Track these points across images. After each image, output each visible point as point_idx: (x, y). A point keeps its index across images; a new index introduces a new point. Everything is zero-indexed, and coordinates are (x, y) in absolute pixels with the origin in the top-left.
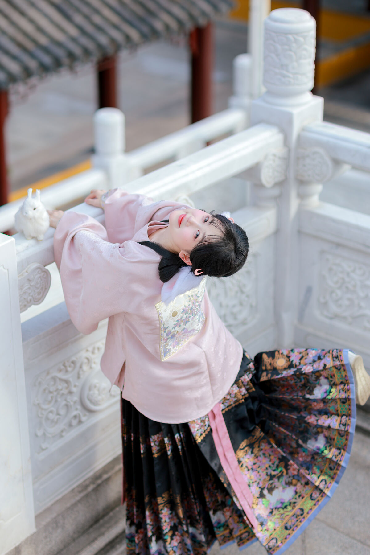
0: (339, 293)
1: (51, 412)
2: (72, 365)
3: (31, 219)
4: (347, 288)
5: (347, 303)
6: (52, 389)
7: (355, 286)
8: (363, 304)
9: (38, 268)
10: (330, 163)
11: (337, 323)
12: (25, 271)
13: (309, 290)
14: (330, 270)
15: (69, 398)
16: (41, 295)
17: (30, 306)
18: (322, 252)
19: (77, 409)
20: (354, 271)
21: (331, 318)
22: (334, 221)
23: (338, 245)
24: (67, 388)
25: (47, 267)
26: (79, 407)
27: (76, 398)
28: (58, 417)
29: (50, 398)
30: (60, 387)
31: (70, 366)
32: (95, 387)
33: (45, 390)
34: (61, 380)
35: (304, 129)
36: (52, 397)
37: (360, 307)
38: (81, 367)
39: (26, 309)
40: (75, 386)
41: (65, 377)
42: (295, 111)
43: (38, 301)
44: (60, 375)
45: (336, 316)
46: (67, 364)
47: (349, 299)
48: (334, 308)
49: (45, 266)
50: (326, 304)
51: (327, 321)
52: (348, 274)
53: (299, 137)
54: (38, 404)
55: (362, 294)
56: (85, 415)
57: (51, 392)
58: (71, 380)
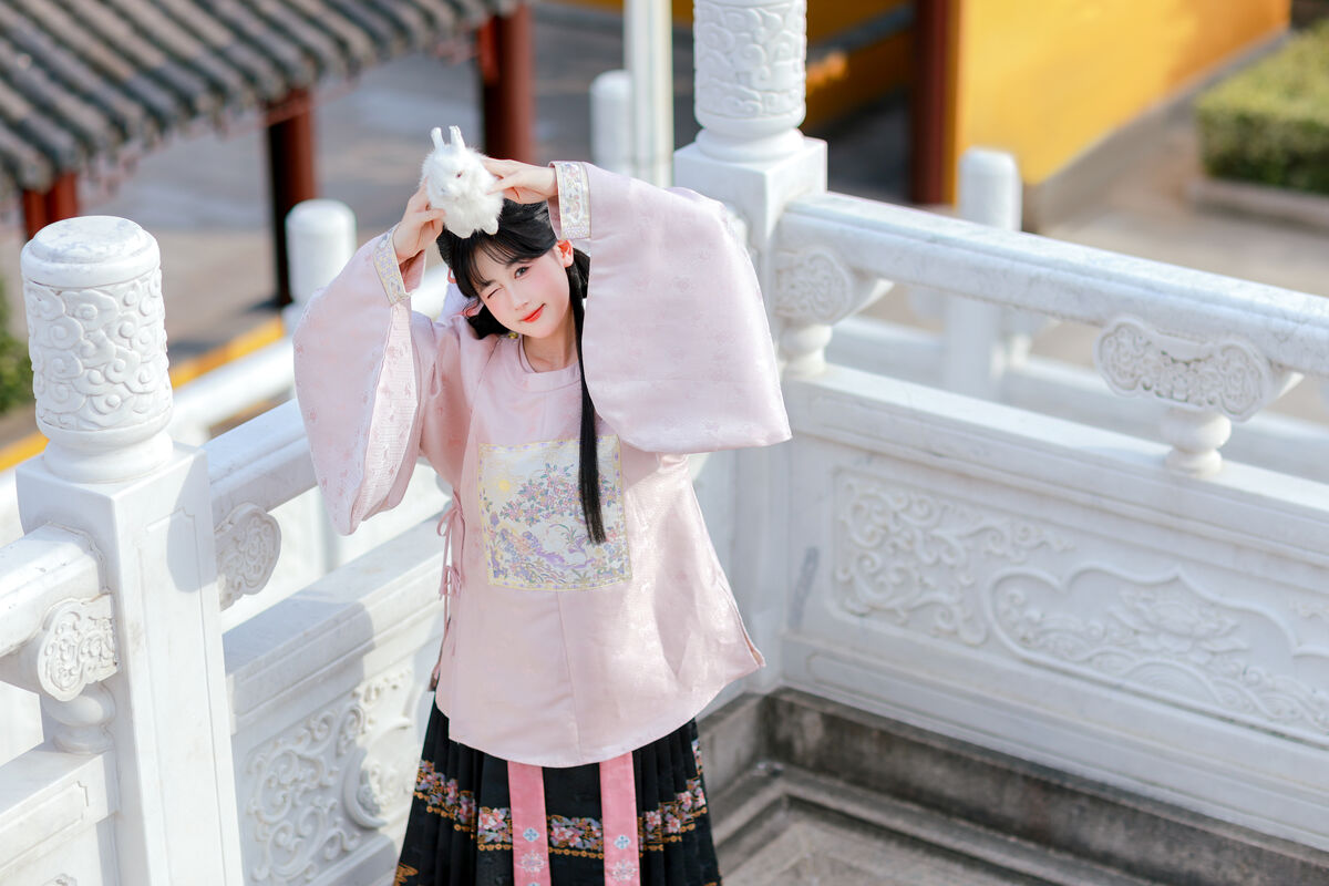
0: (878, 558)
1: (284, 830)
2: (325, 726)
3: (457, 199)
4: (895, 546)
5: (895, 578)
6: (286, 779)
7: (911, 542)
8: (929, 580)
9: (255, 514)
10: (848, 279)
11: (876, 625)
12: (227, 520)
13: (812, 557)
14: (857, 509)
15: (318, 799)
16: (262, 572)
17: (239, 597)
18: (838, 472)
19: (335, 824)
20: (908, 509)
21: (862, 615)
22: (861, 402)
23: (873, 454)
24: (313, 777)
25: (271, 513)
26: (340, 819)
27: (333, 800)
28: (299, 840)
29: (279, 799)
30: (301, 776)
31: (319, 730)
32: (374, 773)
33: (269, 781)
34: (301, 758)
35: (788, 209)
36: (284, 797)
37: (925, 587)
38: (342, 731)
39: (232, 604)
40: (331, 773)
41: (310, 754)
42: (770, 172)
43: (255, 586)
44: (300, 749)
45: (873, 610)
46: (314, 724)
47: (900, 571)
48: (868, 593)
49: (267, 510)
50: (850, 582)
51: (855, 621)
52: (896, 516)
53: (779, 225)
54: (257, 813)
55: (927, 559)
56: (352, 837)
57: (281, 786)
58: (322, 758)
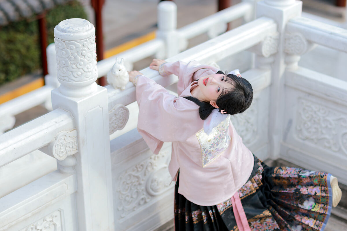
0: (309, 124)
1: (128, 196)
2: (141, 167)
3: (117, 76)
4: (315, 121)
5: (314, 130)
6: (129, 182)
7: (319, 120)
8: (324, 131)
9: (122, 107)
10: (305, 43)
11: (307, 143)
12: (113, 108)
13: (290, 122)
14: (304, 109)
15: (139, 187)
16: (123, 124)
17: (116, 131)
18: (299, 98)
19: (143, 194)
20: (319, 111)
21: (304, 140)
22: (307, 79)
23: (310, 94)
24: (138, 181)
26: (145, 193)
27: (143, 188)
28: (132, 199)
29: (127, 188)
30: (133, 181)
31: (140, 168)
32: (155, 180)
33: (124, 182)
34: (134, 176)
35: (289, 21)
36: (128, 187)
37: (322, 133)
38: (147, 168)
39: (113, 133)
40: (143, 180)
41: (137, 174)
42: (285, 10)
43: (121, 127)
44: (134, 173)
45: (307, 139)
46: (138, 166)
47: (315, 128)
48: (306, 133)
49: (126, 106)
50: (300, 131)
51: (301, 141)
52: (315, 112)
53: (286, 26)
54: (120, 192)
55: (323, 125)
56: (148, 198)
57: (128, 184)
58: (140, 176)
